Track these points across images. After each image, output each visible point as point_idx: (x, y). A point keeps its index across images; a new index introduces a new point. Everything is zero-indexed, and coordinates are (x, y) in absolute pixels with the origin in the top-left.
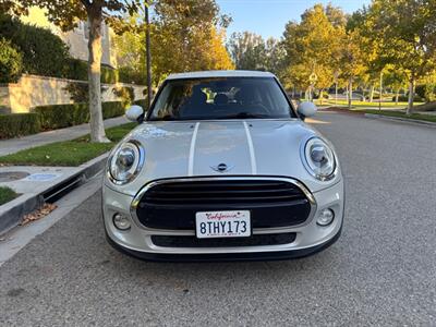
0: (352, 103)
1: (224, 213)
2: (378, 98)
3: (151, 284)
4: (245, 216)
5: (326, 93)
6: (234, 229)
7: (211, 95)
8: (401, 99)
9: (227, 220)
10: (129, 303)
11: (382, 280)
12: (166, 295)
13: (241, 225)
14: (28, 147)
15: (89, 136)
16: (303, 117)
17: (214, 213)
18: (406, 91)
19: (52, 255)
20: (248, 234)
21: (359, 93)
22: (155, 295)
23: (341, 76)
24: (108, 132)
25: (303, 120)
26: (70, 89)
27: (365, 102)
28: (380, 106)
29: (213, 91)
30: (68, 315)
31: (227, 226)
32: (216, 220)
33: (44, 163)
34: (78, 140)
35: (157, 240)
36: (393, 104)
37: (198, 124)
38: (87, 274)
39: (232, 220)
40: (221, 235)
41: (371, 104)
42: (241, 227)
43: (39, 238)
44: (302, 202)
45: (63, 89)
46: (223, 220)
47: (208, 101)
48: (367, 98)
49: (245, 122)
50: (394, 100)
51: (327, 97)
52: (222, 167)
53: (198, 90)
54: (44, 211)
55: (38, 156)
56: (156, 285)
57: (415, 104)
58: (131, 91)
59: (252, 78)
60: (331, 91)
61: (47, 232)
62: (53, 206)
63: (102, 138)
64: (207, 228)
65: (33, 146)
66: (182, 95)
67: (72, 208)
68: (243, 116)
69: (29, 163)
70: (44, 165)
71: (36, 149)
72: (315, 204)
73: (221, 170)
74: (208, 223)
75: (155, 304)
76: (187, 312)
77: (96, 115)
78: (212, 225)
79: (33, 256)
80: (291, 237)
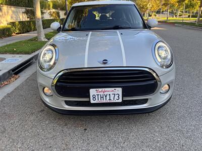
0: (169, 19)
1: (106, 89)
2: (181, 16)
3: (66, 125)
4: (119, 91)
5: (155, 13)
6: (112, 98)
7: (98, 15)
8: (193, 16)
9: (108, 93)
10: (54, 137)
11: (194, 123)
12: (74, 132)
13: (116, 96)
14: (5, 44)
15: (37, 37)
16: (150, 27)
17: (100, 90)
18: (195, 11)
19: (14, 106)
20: (120, 100)
21: (172, 13)
22: (68, 132)
23: (164, 4)
24: (46, 35)
25: (150, 29)
26: (27, 12)
27: (175, 18)
28: (183, 20)
29: (99, 13)
30: (19, 145)
31: (108, 97)
32: (102, 93)
33: (13, 52)
34: (31, 40)
35: (67, 103)
36: (189, 19)
37: (91, 33)
38: (32, 118)
39: (111, 93)
40: (104, 101)
41: (178, 19)
42: (116, 97)
43: (9, 95)
44: (153, 82)
45: (23, 13)
46: (106, 93)
47: (97, 18)
48: (176, 16)
49: (118, 32)
50: (189, 16)
51: (156, 16)
52: (105, 62)
53: (90, 12)
54: (12, 79)
55: (10, 49)
56: (69, 126)
57: (200, 19)
58: (58, 14)
59: (121, 5)
60: (158, 12)
61: (13, 92)
62: (17, 76)
63: (43, 39)
64: (96, 98)
65: (8, 43)
66: (82, 15)
67: (27, 77)
68: (117, 28)
69: (5, 52)
70: (13, 54)
71: (10, 45)
72: (160, 81)
73: (104, 63)
74: (97, 95)
75: (68, 139)
76: (86, 144)
77: (39, 26)
78: (99, 96)
79: (4, 107)
80: (145, 101)
